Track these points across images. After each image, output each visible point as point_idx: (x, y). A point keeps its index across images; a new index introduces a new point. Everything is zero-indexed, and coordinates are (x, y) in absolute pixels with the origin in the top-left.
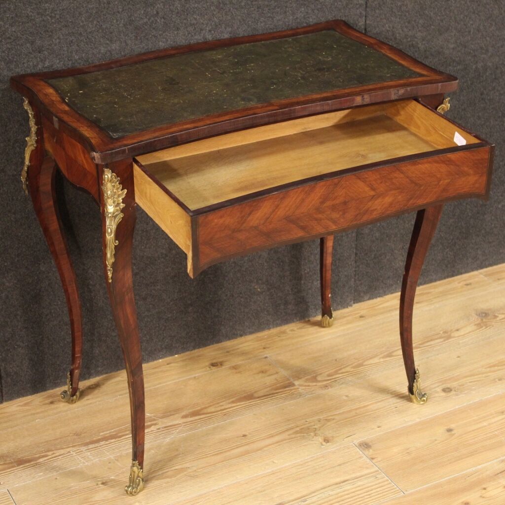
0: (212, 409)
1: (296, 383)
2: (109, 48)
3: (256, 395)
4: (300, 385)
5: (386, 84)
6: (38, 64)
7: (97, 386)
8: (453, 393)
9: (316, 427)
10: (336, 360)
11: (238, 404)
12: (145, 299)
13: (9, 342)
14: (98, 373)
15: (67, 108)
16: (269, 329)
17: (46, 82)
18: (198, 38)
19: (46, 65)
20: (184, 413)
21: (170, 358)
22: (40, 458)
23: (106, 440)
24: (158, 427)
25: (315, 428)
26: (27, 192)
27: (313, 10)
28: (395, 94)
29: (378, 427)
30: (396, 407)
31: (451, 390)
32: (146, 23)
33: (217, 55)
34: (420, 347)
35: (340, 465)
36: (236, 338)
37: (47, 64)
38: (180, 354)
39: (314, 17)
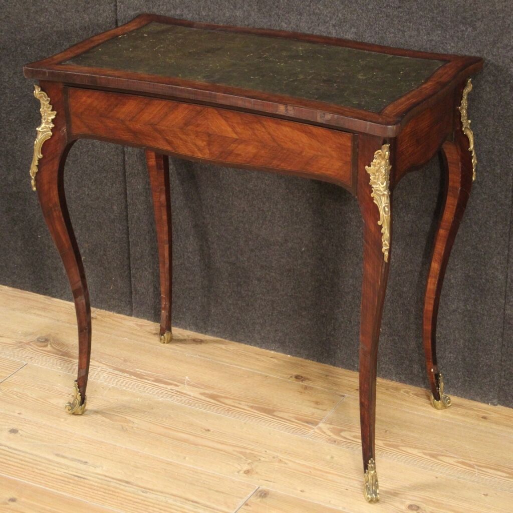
0: (229, 402)
1: (321, 425)
2: (233, 14)
3: (275, 414)
7: (201, 342)
9: (263, 459)
10: (386, 431)
11: (252, 410)
14: (214, 334)
19: (177, 13)
21: (282, 355)
23: (130, 375)
24: (175, 388)
25: (260, 460)
28: (321, 117)
29: (301, 491)
30: (347, 489)
31: (417, 510)
34: (473, 467)
35: (217, 491)
38: (293, 356)
39: (452, 44)
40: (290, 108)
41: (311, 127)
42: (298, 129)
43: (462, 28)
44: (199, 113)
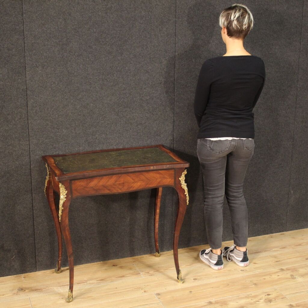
0: (108, 279)
1: (141, 273)
2: (79, 149)
3: (125, 276)
4: (142, 274)
5: (163, 163)
6: (54, 153)
8: (197, 280)
9: (143, 287)
11: (118, 278)
12: (90, 239)
13: (39, 249)
15: (55, 165)
16: (138, 256)
17: (53, 158)
18: (111, 147)
20: (97, 280)
21: (100, 262)
22: (43, 289)
24: (87, 283)
26: (46, 195)
27: (154, 141)
28: (165, 167)
32: (92, 141)
33: (113, 153)
36: (125, 258)
37: (57, 153)
39: (154, 143)
40: (154, 167)
41: (160, 171)
42: (155, 173)
43: (156, 137)
44: (120, 177)
